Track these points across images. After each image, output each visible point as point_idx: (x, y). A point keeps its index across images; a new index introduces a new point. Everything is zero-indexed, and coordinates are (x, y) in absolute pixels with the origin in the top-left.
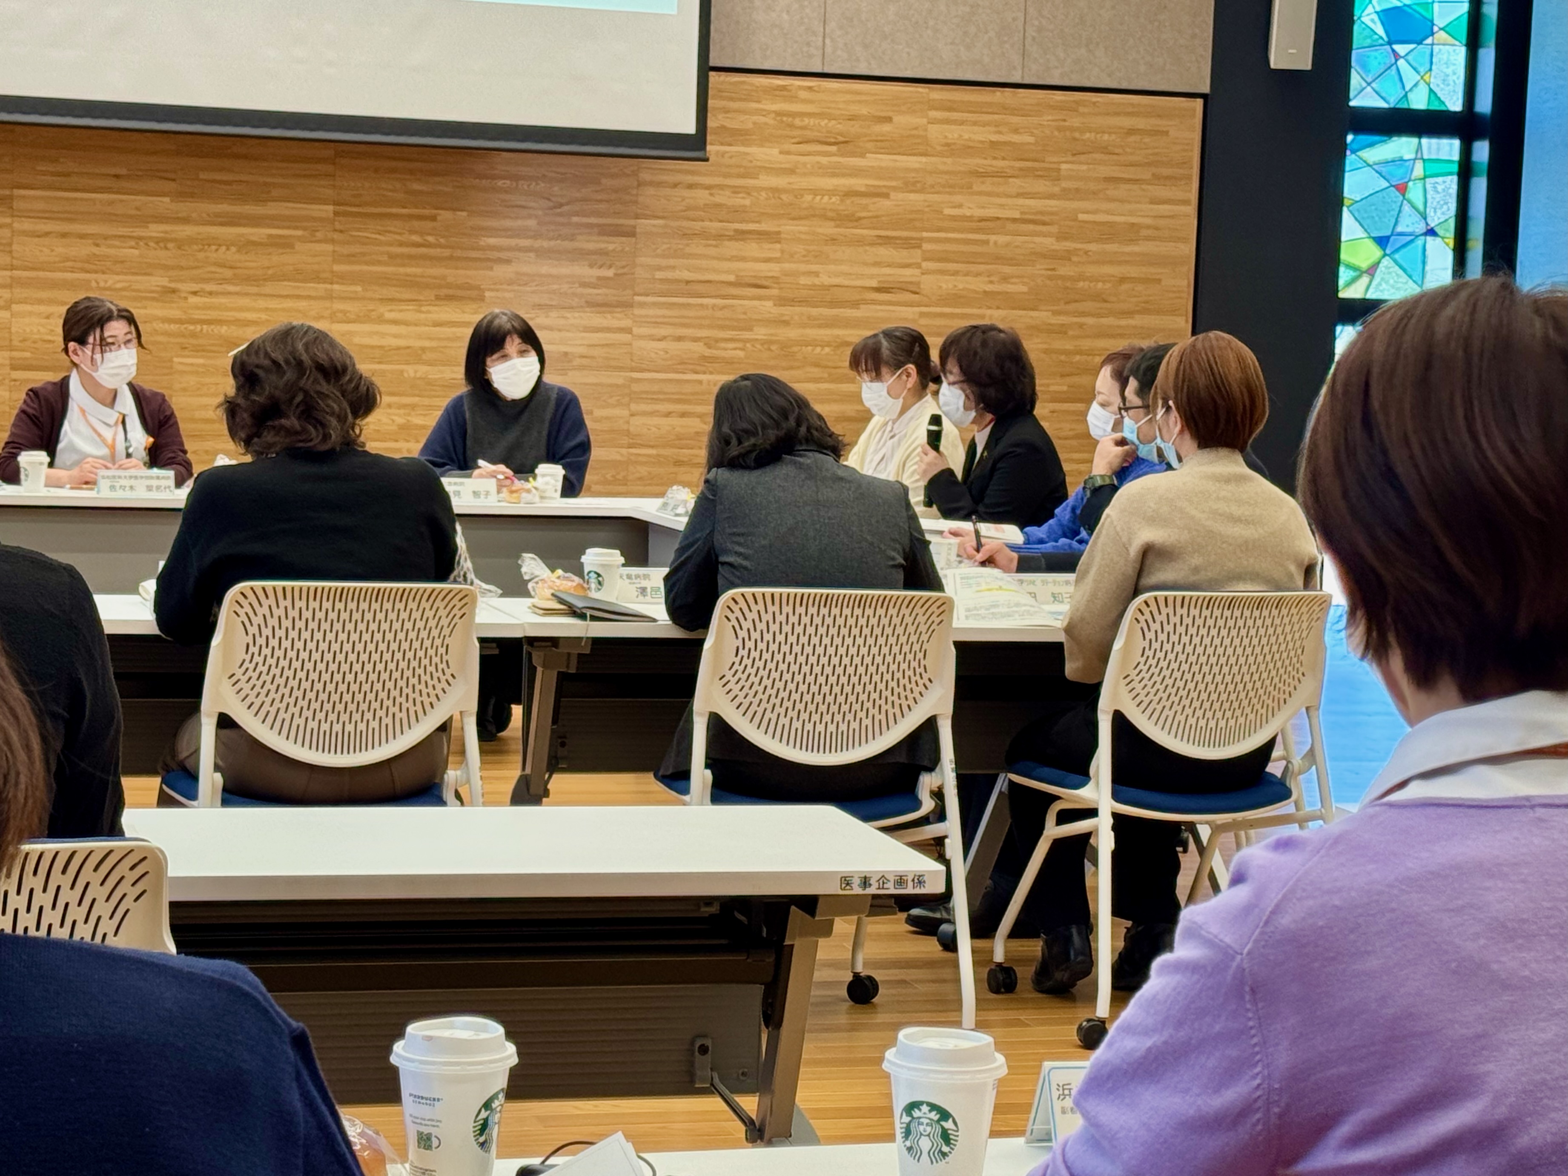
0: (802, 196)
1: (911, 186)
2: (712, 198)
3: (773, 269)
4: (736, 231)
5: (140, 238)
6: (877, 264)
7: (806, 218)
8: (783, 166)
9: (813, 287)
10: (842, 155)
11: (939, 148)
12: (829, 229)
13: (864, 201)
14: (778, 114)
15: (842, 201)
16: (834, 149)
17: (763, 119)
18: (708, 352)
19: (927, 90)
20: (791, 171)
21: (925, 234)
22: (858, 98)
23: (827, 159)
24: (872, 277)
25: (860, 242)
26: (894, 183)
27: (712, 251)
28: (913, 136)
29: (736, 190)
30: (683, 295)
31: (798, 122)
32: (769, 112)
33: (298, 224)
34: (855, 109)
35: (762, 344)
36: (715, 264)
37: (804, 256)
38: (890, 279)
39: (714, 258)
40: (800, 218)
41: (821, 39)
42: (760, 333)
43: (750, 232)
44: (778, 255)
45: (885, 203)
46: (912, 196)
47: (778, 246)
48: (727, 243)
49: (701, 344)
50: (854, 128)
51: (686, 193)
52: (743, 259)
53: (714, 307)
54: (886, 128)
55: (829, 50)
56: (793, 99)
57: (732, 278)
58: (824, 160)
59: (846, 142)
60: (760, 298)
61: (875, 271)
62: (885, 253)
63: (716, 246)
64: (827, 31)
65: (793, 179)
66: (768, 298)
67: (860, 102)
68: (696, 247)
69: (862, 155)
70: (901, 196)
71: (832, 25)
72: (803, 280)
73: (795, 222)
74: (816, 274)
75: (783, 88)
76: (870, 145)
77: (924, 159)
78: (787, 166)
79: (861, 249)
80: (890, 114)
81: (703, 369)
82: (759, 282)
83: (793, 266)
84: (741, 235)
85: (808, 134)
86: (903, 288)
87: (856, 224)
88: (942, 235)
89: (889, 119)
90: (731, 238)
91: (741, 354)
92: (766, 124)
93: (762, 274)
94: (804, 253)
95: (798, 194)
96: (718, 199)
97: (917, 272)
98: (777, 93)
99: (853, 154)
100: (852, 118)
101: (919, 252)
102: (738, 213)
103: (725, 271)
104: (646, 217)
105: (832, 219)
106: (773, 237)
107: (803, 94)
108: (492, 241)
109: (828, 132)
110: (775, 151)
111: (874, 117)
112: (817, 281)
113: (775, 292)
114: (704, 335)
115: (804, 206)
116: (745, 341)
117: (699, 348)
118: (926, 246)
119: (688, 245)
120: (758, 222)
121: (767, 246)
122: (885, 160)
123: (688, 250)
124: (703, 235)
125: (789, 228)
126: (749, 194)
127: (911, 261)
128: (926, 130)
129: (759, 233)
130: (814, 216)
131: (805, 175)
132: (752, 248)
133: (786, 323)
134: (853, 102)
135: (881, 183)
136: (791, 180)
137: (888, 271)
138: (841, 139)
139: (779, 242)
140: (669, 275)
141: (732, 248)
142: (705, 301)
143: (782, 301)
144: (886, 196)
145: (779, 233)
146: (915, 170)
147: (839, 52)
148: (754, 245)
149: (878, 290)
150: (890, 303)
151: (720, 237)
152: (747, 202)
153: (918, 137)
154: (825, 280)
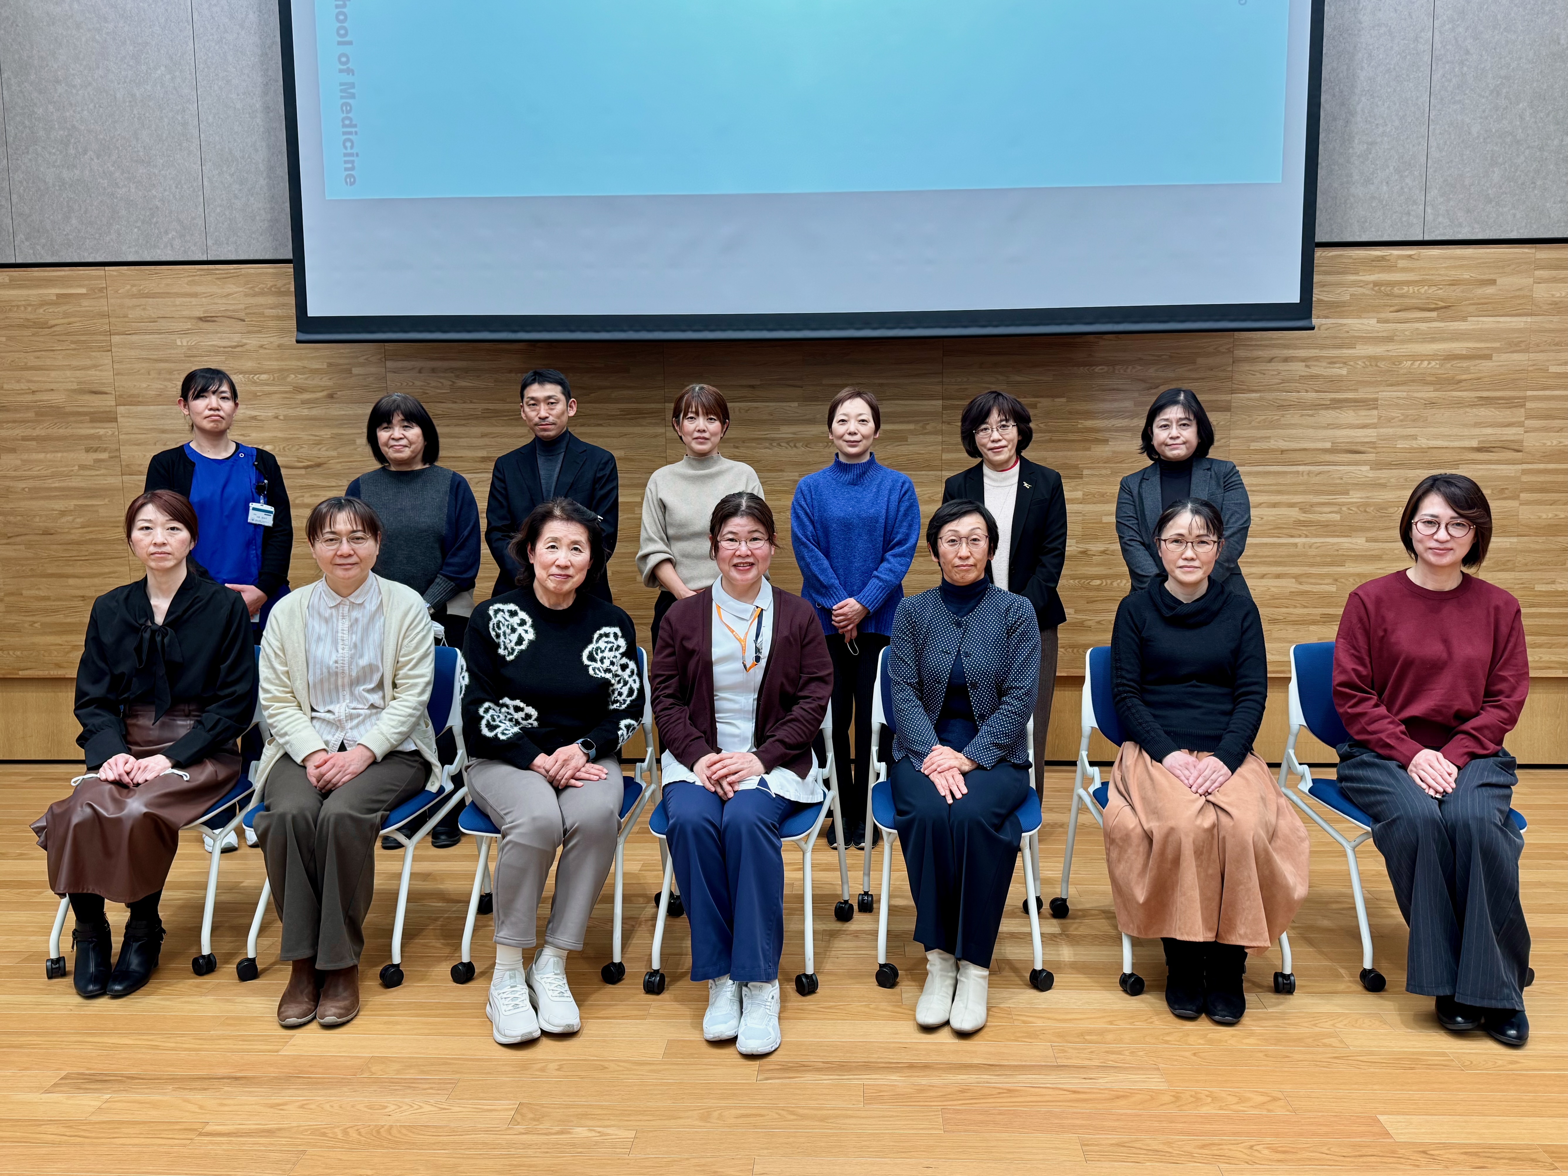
0: (1400, 363)
1: (1515, 345)
2: (1308, 370)
3: (1370, 434)
4: (1332, 400)
5: (773, 440)
6: (1477, 425)
7: (1404, 383)
8: (1380, 334)
9: (1411, 450)
10: (1442, 320)
11: (1545, 307)
12: (1427, 393)
13: (1465, 364)
14: (1376, 284)
15: (1442, 365)
16: (1434, 314)
17: (1361, 290)
18: (1302, 517)
19: (1533, 251)
20: (1389, 339)
21: (1529, 393)
22: (1459, 263)
23: (1428, 325)
24: (1472, 437)
25: (1460, 404)
26: (1497, 345)
27: (1310, 420)
28: (1518, 297)
29: (1332, 361)
30: (1278, 464)
31: (1396, 290)
32: (1367, 283)
33: (911, 419)
34: (1455, 274)
35: (1358, 507)
36: (1310, 432)
37: (1401, 421)
38: (1491, 438)
39: (1308, 427)
40: (1398, 384)
41: (1422, 207)
42: (1356, 497)
43: (1346, 400)
44: (1375, 421)
45: (1486, 365)
46: (1516, 356)
47: (1375, 412)
48: (1323, 412)
49: (1297, 509)
50: (1456, 293)
51: (1282, 367)
52: (1338, 427)
53: (1309, 473)
54: (1490, 290)
55: (1429, 218)
56: (1392, 268)
57: (1328, 445)
58: (1423, 326)
59: (1445, 307)
60: (1356, 463)
61: (1476, 431)
62: (1485, 413)
63: (1312, 416)
64: (1428, 198)
65: (1391, 347)
66: (1365, 463)
67: (1461, 266)
68: (1292, 417)
69: (1464, 319)
70: (1504, 356)
71: (1433, 193)
72: (1401, 444)
73: (1395, 388)
74: (1414, 437)
75: (1383, 258)
76: (1471, 309)
77: (1529, 319)
78: (1385, 334)
79: (1461, 411)
80: (1492, 277)
81: (1299, 532)
82: (1354, 448)
83: (1391, 431)
84: (1337, 404)
85: (1408, 301)
86: (1504, 447)
87: (1456, 386)
88: (1548, 393)
89: (1493, 282)
90: (1327, 407)
91: (1337, 517)
92: (1364, 294)
93: (1358, 440)
94: (1402, 418)
95: (1396, 361)
96: (1315, 371)
97: (1520, 430)
98: (1374, 263)
99: (1453, 319)
100: (1454, 283)
101: (1523, 410)
102: (1334, 383)
103: (1321, 440)
104: (1243, 391)
105: (1431, 383)
106: (1370, 404)
107: (1401, 264)
108: (1089, 423)
109: (1428, 298)
110: (1373, 321)
111: (1478, 280)
112: (1414, 444)
113: (1371, 457)
114: (1300, 500)
115: (1402, 372)
116: (1341, 505)
117: (1295, 514)
118: (1529, 405)
119: (1283, 416)
120: (1356, 390)
121: (1363, 413)
122: (1488, 322)
123: (1283, 421)
124: (1301, 406)
125: (1386, 394)
126: (1345, 363)
127: (1514, 420)
128: (1532, 290)
129: (1355, 401)
130: (1413, 381)
131: (1403, 342)
132: (1348, 416)
133: (1383, 486)
134: (1455, 267)
135: (1482, 345)
136: (1390, 348)
137: (1489, 431)
138: (1442, 304)
139: (1376, 408)
140: (1264, 445)
141: (1328, 416)
142: (1301, 468)
143: (1377, 465)
144: (1488, 357)
145: (1376, 400)
146: (1520, 330)
147: (1440, 219)
148: (1351, 413)
149: (1479, 450)
150: (1490, 462)
151: (1317, 406)
152: (1344, 372)
153: (1524, 297)
154: (1423, 442)
